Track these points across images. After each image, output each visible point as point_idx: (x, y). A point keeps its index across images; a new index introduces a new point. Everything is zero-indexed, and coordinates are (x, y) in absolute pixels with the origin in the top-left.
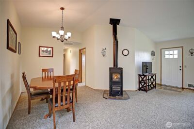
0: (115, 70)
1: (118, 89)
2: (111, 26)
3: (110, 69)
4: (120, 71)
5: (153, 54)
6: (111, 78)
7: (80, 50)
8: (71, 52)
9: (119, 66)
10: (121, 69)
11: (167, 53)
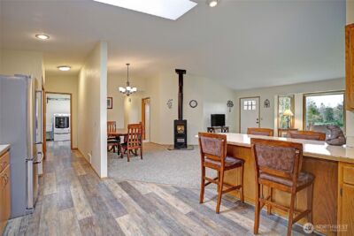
0: (180, 122)
1: (182, 140)
2: (177, 76)
3: (175, 121)
4: (184, 123)
5: (230, 104)
6: (176, 130)
7: (143, 100)
8: (130, 100)
9: (184, 119)
10: (185, 121)
11: (246, 103)
